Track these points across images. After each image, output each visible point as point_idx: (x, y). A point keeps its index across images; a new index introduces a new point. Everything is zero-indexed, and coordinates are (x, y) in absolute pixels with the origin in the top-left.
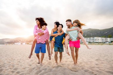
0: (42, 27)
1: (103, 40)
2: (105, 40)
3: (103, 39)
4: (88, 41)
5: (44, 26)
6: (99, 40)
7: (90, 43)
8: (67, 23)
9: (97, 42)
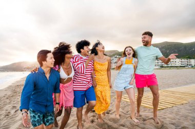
0: (81, 50)
1: (183, 63)
2: (186, 63)
3: (183, 61)
4: (159, 64)
5: (85, 47)
6: (177, 63)
7: (163, 67)
8: (144, 38)
9: (173, 65)
